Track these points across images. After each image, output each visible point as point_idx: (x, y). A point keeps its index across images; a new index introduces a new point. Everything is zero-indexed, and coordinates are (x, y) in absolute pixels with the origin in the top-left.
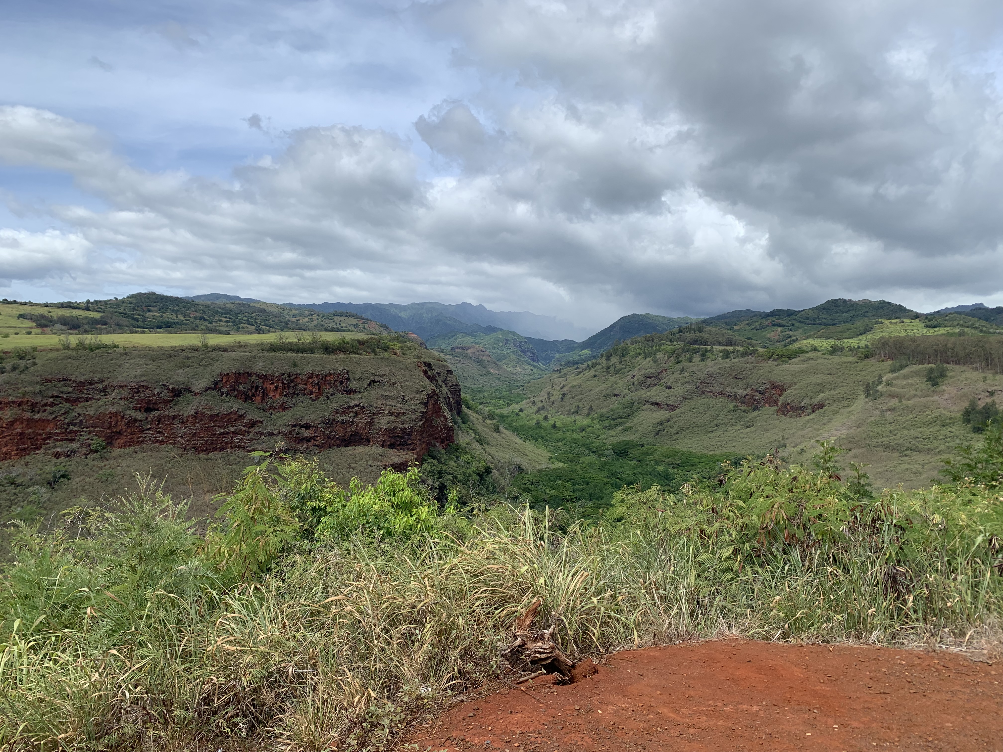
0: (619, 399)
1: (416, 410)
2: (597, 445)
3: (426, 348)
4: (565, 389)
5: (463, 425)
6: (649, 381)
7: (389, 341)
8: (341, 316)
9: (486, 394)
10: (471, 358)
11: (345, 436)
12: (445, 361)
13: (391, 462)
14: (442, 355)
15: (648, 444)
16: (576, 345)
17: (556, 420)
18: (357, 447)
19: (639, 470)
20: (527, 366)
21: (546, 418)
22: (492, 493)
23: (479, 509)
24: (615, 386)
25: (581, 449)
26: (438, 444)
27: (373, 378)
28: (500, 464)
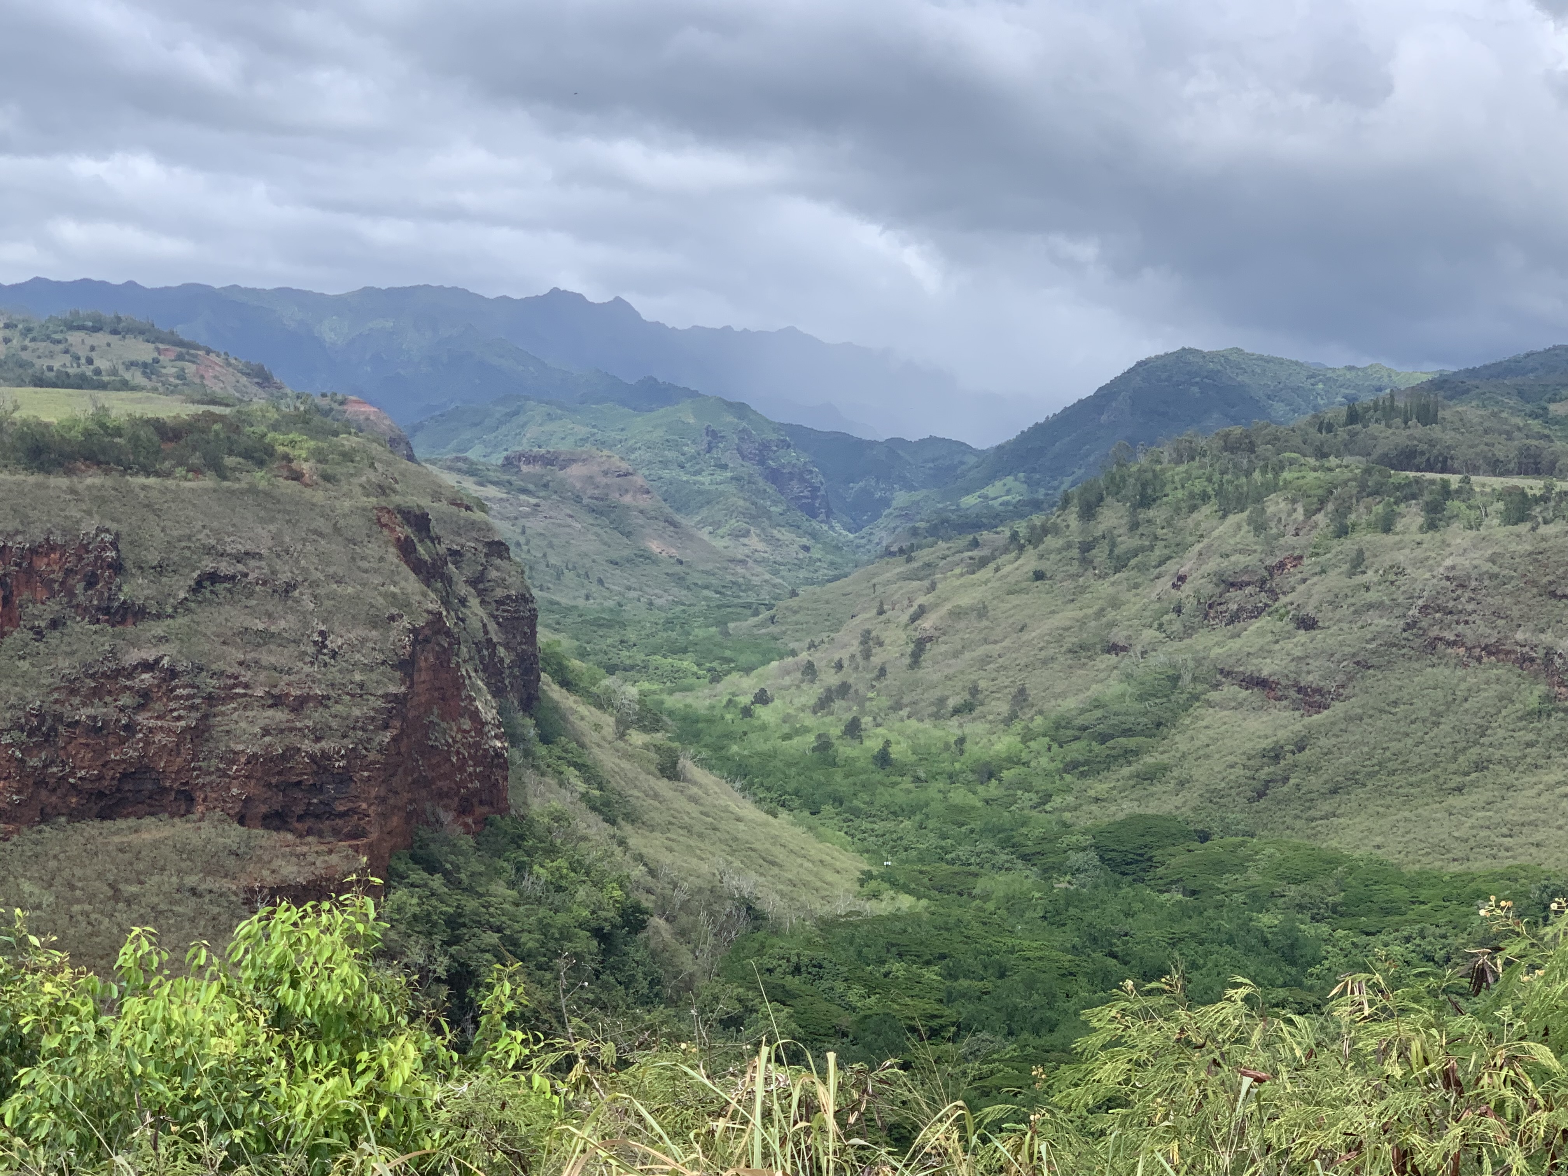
0: (1125, 662)
1: (371, 686)
2: (1038, 832)
3: (411, 458)
4: (927, 623)
5: (541, 750)
6: (1235, 599)
7: (275, 427)
8: (96, 329)
9: (632, 636)
10: (578, 499)
11: (100, 778)
12: (483, 508)
13: (270, 880)
14: (471, 487)
15: (1226, 830)
16: (972, 460)
17: (892, 737)
18: (148, 821)
19: (1192, 925)
20: (785, 535)
21: (853, 729)
22: (646, 1002)
23: (591, 1061)
24: (1111, 614)
25: (980, 847)
26: (447, 817)
27: (208, 564)
28: (679, 897)
